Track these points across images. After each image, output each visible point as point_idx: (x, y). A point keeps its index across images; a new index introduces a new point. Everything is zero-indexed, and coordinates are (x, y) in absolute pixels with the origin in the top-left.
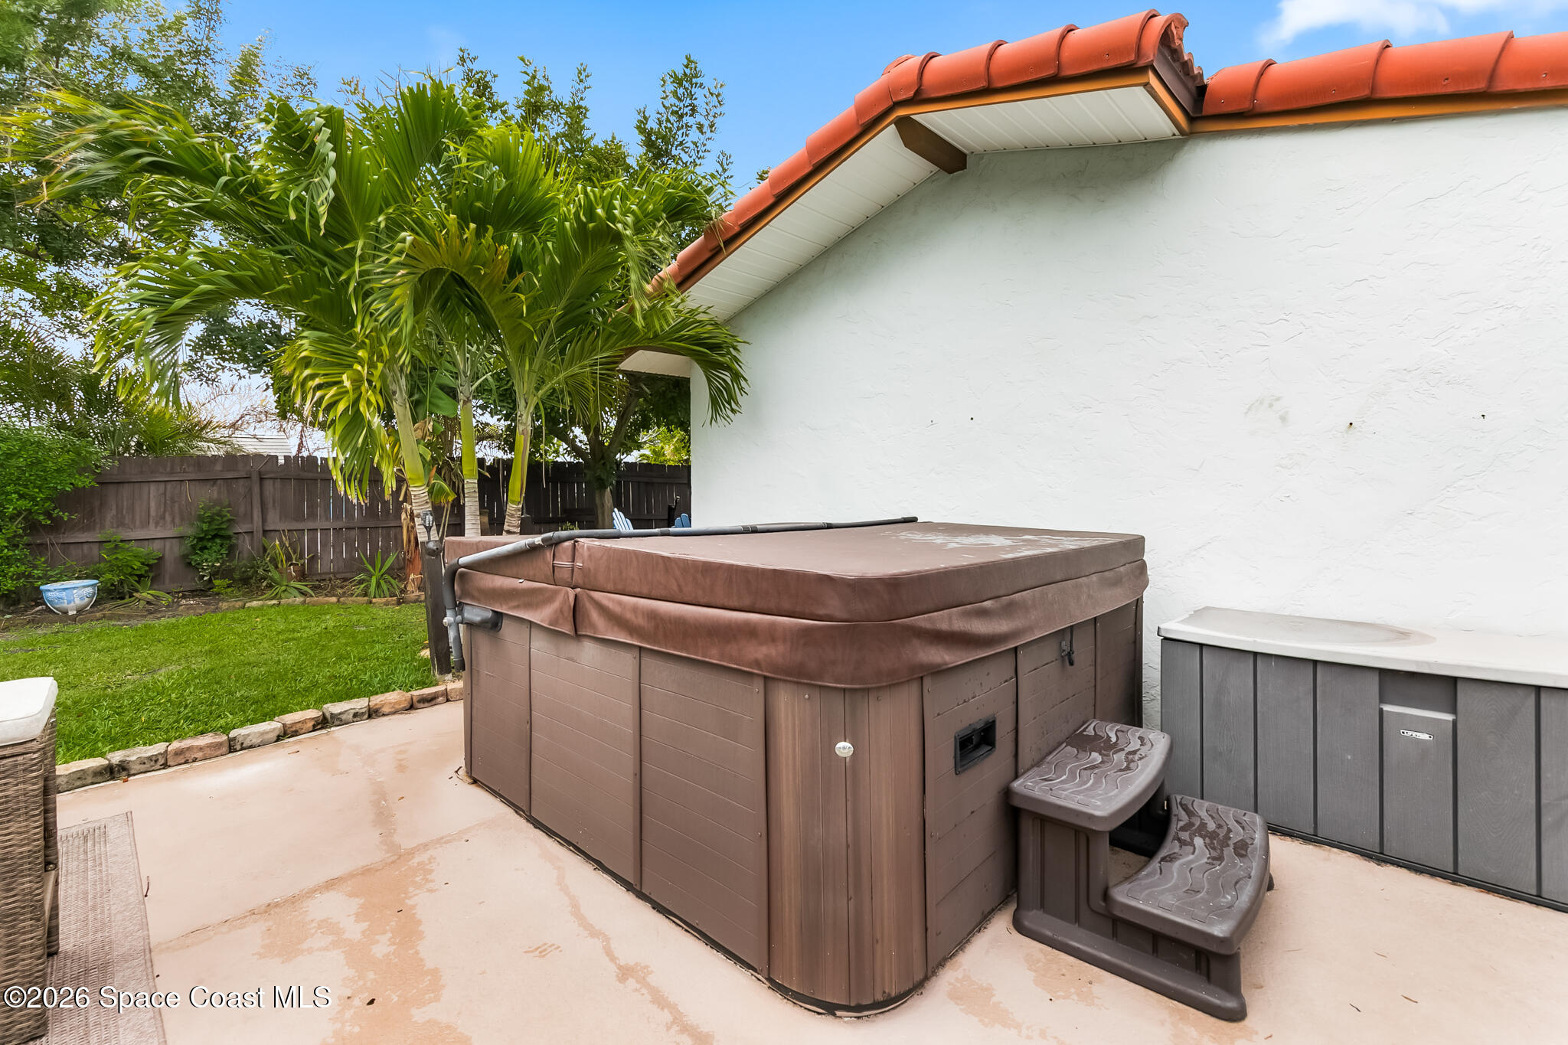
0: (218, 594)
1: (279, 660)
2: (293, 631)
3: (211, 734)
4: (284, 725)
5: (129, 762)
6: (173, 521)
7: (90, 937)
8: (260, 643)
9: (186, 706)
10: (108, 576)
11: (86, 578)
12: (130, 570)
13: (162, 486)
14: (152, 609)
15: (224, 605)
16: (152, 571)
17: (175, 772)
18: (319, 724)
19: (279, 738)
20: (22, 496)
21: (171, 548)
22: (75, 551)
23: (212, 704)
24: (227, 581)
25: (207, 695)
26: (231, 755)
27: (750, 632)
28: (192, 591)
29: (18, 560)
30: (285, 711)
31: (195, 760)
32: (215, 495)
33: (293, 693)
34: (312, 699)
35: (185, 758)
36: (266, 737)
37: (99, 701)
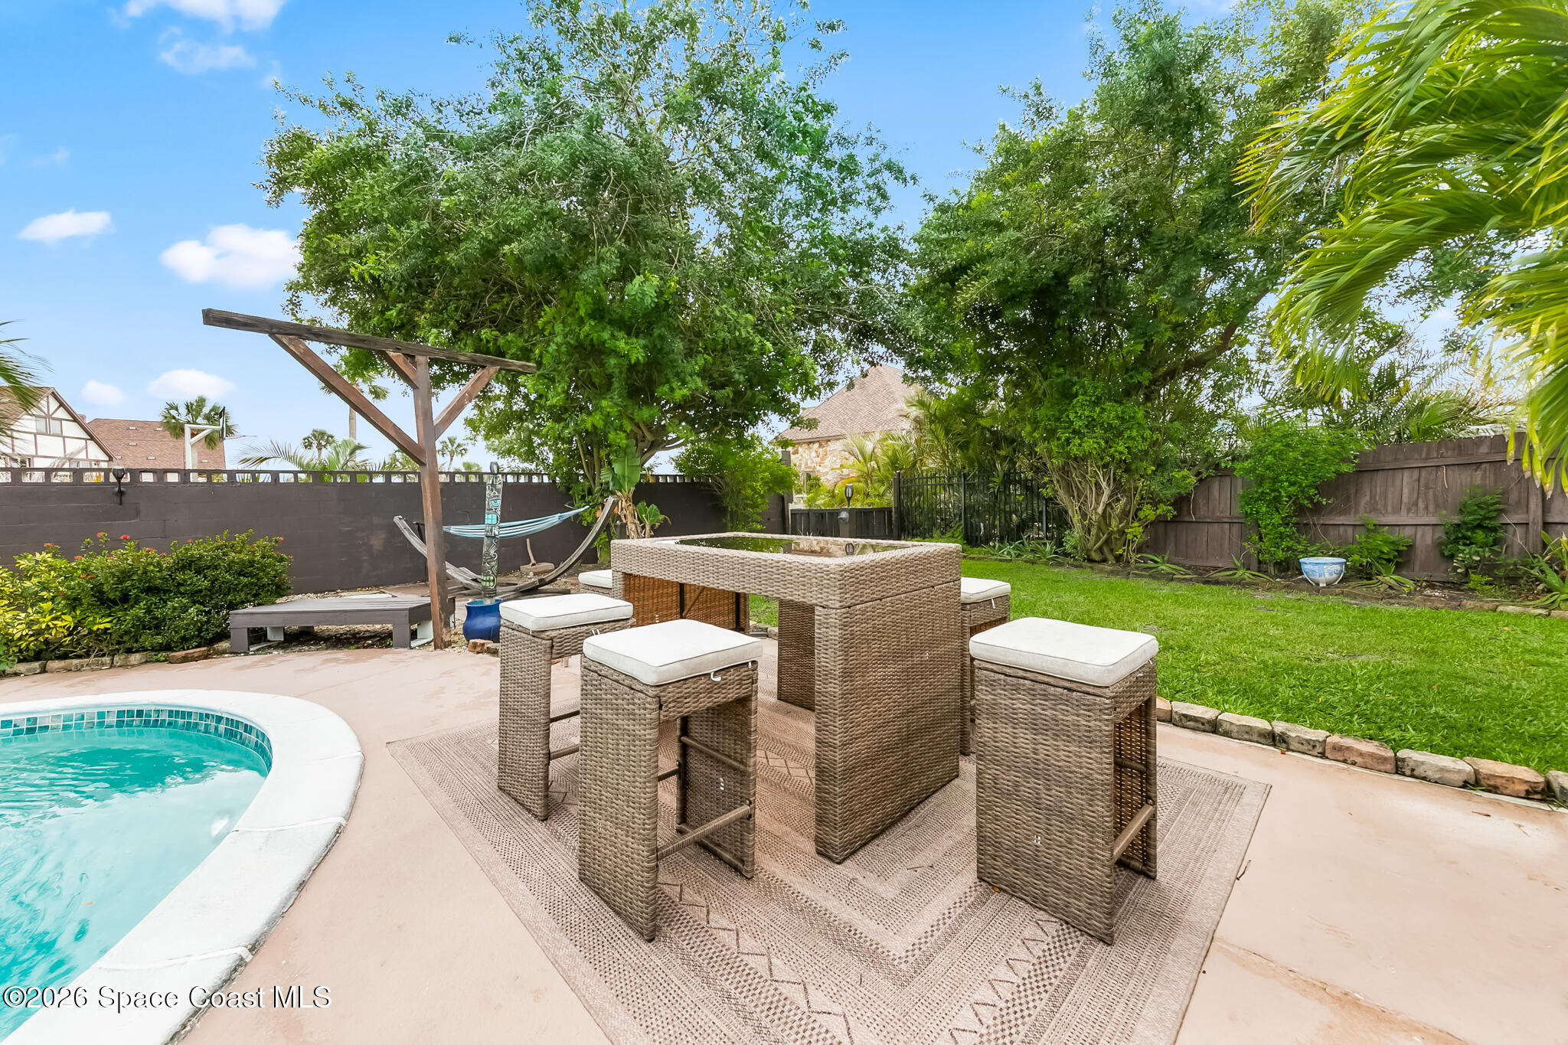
0: (1473, 590)
1: (1510, 686)
2: (1553, 654)
3: (1376, 743)
4: (1476, 772)
5: (1289, 736)
6: (1427, 508)
7: (1180, 885)
8: (1492, 657)
9: (1367, 702)
10: (1356, 557)
11: (1339, 556)
12: (1378, 553)
13: (1416, 473)
14: (1392, 594)
15: (1469, 604)
16: (1402, 559)
17: (1330, 766)
18: (1536, 793)
19: (1465, 785)
20: (1292, 484)
21: (1423, 535)
22: (1333, 532)
23: (1397, 709)
24: (1487, 579)
25: (1394, 698)
26: (1396, 777)
28: (1444, 583)
29: (1287, 536)
30: (1486, 753)
31: (1354, 764)
32: (1478, 481)
33: (1509, 734)
34: (1536, 754)
35: (1343, 756)
36: (1447, 775)
37: (1292, 668)
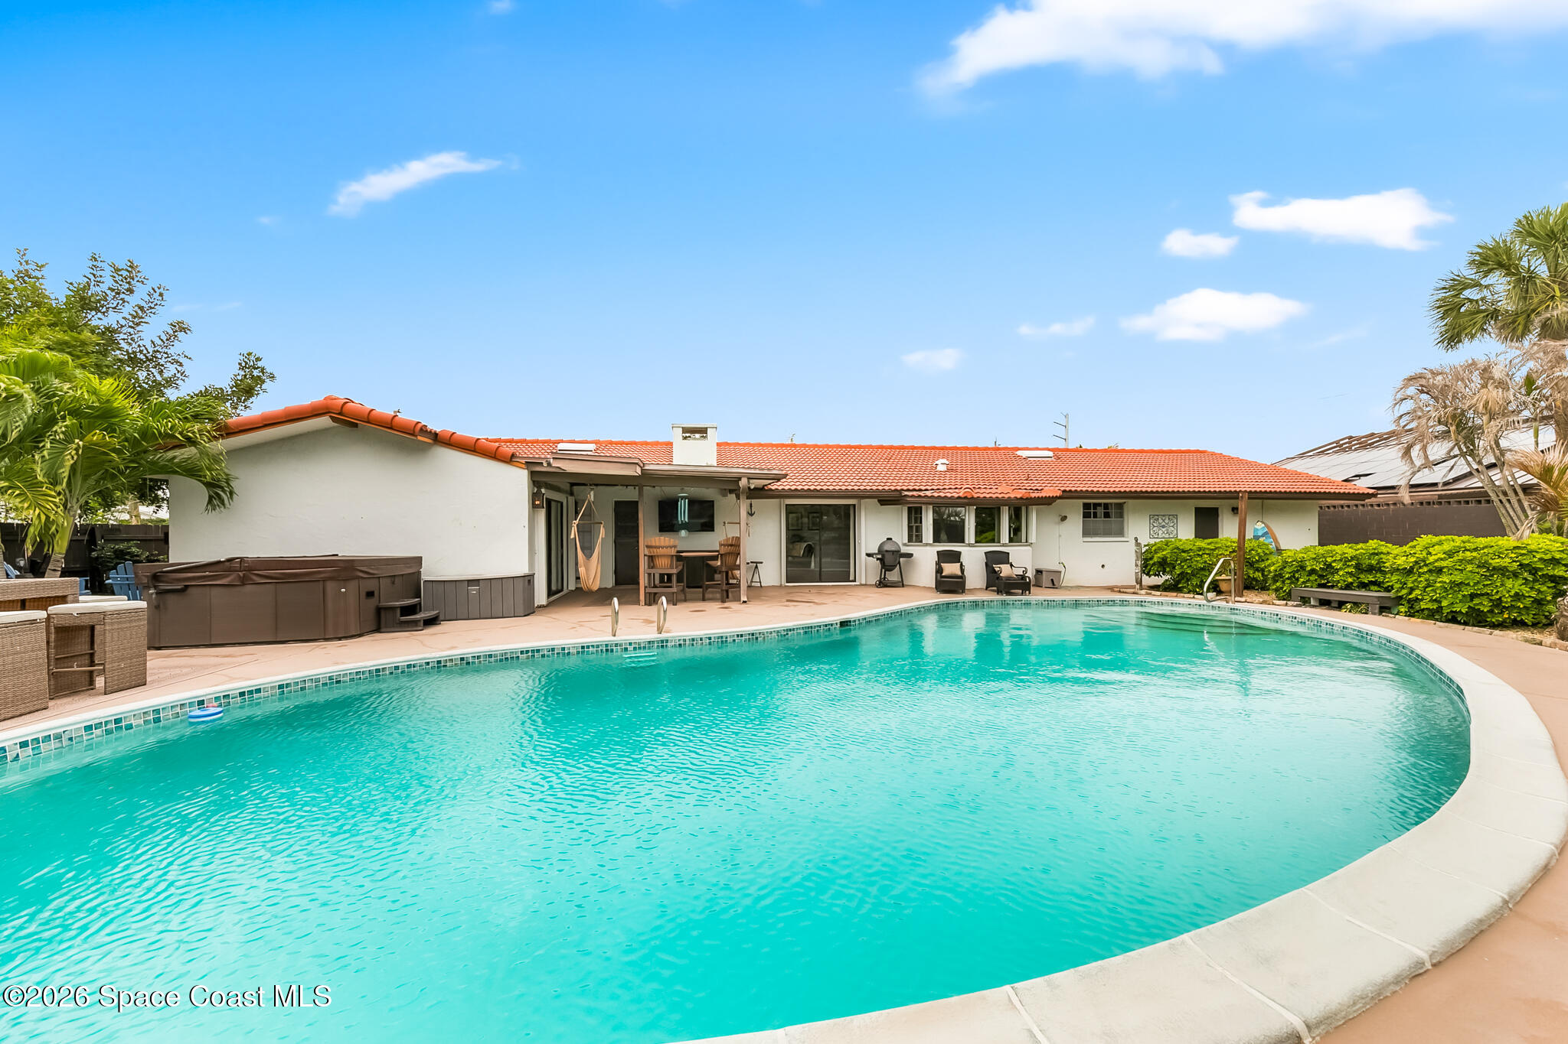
27: (319, 572)
